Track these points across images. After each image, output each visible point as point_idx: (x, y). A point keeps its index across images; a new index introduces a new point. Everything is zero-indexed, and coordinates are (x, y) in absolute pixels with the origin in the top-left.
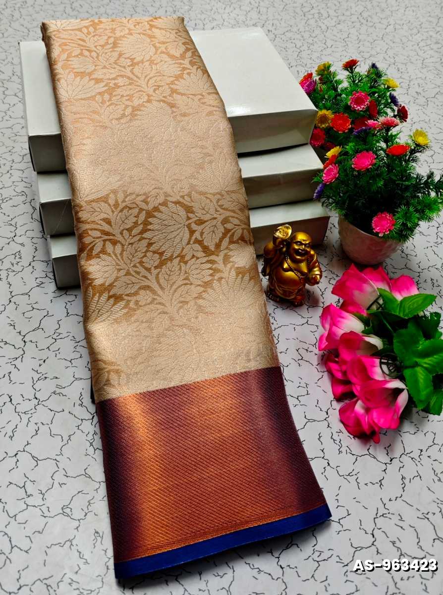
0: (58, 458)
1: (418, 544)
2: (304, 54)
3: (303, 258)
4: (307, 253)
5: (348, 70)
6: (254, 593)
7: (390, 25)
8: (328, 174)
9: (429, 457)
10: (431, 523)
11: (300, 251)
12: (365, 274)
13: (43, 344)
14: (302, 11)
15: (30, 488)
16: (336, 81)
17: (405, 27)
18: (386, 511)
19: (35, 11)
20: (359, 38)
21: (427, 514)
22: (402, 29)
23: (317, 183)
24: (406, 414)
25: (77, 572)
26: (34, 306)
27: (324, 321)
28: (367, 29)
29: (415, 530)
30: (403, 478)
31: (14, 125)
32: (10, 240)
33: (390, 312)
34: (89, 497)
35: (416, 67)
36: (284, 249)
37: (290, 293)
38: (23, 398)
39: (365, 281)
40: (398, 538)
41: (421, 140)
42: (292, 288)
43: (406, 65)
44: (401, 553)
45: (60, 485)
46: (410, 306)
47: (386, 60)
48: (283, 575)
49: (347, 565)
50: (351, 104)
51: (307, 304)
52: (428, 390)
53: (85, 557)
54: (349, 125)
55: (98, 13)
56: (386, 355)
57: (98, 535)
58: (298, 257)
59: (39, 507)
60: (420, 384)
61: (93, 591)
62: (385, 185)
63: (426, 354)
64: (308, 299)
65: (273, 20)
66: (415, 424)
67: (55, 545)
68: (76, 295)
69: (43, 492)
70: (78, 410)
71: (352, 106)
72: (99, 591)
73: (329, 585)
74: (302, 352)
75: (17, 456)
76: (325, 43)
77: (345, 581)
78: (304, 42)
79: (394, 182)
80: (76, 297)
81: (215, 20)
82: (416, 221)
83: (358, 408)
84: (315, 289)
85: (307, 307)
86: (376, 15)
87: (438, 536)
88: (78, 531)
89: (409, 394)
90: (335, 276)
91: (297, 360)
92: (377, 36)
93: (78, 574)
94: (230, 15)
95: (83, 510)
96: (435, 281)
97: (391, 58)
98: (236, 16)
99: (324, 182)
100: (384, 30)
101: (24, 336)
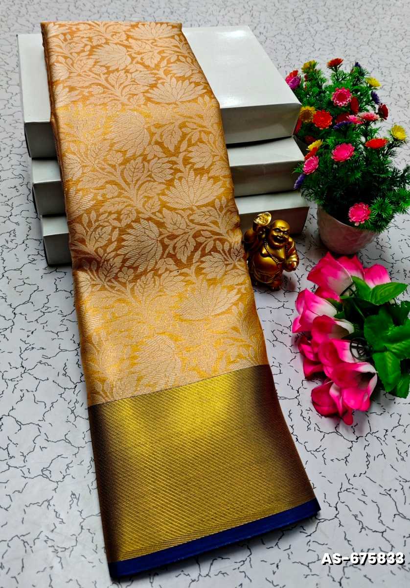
0: (40, 423)
1: (379, 519)
2: (292, 56)
3: (281, 245)
4: (286, 240)
5: (333, 69)
7: (376, 31)
8: (308, 165)
9: (393, 437)
10: (392, 499)
11: (279, 238)
12: (339, 262)
13: (33, 316)
14: (293, 16)
15: (12, 450)
16: (321, 79)
17: (390, 34)
18: (351, 487)
19: (41, 8)
20: (345, 43)
21: (390, 490)
22: (388, 36)
23: (298, 174)
24: (375, 397)
25: (53, 531)
26: (26, 281)
27: (299, 305)
28: (354, 34)
29: (377, 505)
30: (368, 456)
31: (15, 112)
32: (5, 219)
33: (363, 299)
34: (68, 461)
35: (399, 71)
36: (264, 236)
37: (268, 278)
38: (11, 366)
39: (340, 269)
40: (360, 512)
41: (399, 135)
42: (270, 273)
43: (389, 69)
44: (362, 527)
45: (41, 448)
46: (382, 293)
47: (371, 64)
49: (310, 535)
50: (333, 100)
51: (284, 289)
52: (396, 374)
53: (61, 517)
54: (330, 123)
56: (356, 339)
57: (75, 497)
58: (277, 244)
59: (20, 468)
60: (389, 369)
61: (68, 549)
62: (363, 177)
63: (395, 340)
64: (285, 285)
65: (265, 23)
66: (382, 405)
67: (33, 504)
68: (65, 273)
69: (25, 454)
70: (61, 380)
71: (335, 102)
72: (73, 549)
73: (292, 553)
74: (277, 333)
75: (2, 420)
76: (313, 47)
77: (307, 550)
78: (293, 44)
79: (371, 174)
80: (65, 274)
81: (210, 21)
82: (391, 212)
83: (333, 391)
84: (292, 275)
85: (284, 292)
86: (363, 22)
87: (399, 512)
88: (56, 492)
89: (378, 378)
90: (311, 264)
91: (272, 341)
92: (363, 41)
93: (54, 533)
94: (224, 17)
95: (61, 473)
96: (407, 272)
97: (376, 62)
98: (230, 18)
99: (304, 173)
100: (370, 36)
101: (15, 308)
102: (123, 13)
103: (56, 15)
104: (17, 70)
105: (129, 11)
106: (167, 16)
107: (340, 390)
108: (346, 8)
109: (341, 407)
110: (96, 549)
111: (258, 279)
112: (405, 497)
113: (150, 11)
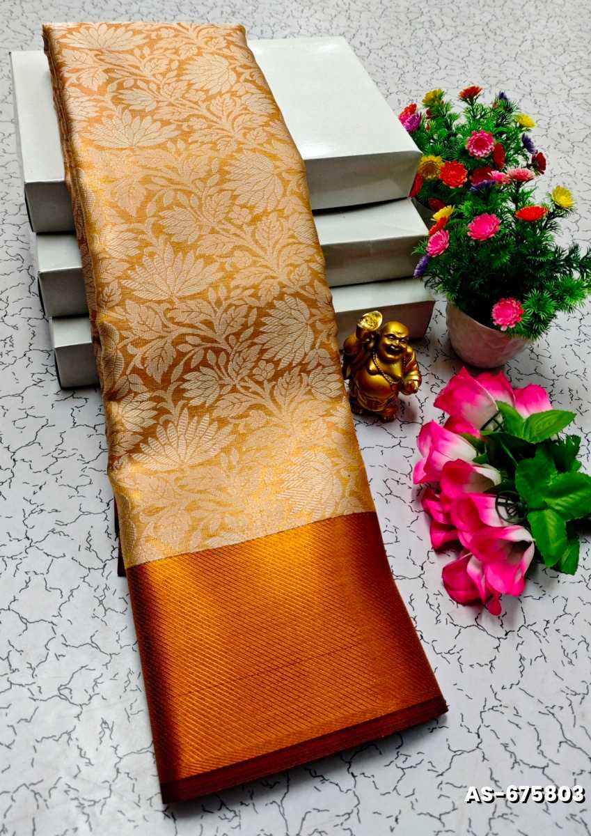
0: (55, 620)
1: (538, 748)
2: (408, 77)
3: (396, 357)
4: (402, 350)
5: (467, 101)
6: (314, 809)
7: (526, 40)
8: (435, 243)
9: (557, 630)
10: (557, 720)
11: (393, 347)
12: (479, 381)
13: (40, 464)
14: (408, 18)
15: (16, 660)
16: (450, 115)
17: (547, 44)
18: (498, 703)
20: (482, 57)
21: (552, 708)
22: (543, 46)
23: (420, 256)
24: (531, 573)
25: (76, 776)
26: (29, 412)
27: (422, 443)
28: (495, 45)
29: (535, 729)
30: (522, 658)
31: (9, 163)
33: (512, 435)
34: (95, 674)
35: (560, 99)
36: (372, 345)
37: (378, 404)
38: (10, 536)
39: (478, 391)
40: (512, 740)
41: (563, 201)
42: (379, 397)
43: (545, 96)
44: (515, 760)
45: (57, 657)
46: (539, 426)
47: (519, 88)
48: (355, 787)
49: (442, 775)
50: (468, 148)
51: (400, 419)
52: (559, 541)
53: (87, 756)
54: (464, 178)
56: (504, 492)
57: (106, 726)
58: (390, 356)
59: (27, 687)
60: (549, 533)
61: (98, 802)
62: (512, 261)
63: (558, 493)
64: (401, 413)
65: (367, 28)
66: (540, 585)
67: (48, 738)
68: (86, 399)
69: (33, 666)
70: (84, 556)
71: (471, 151)
72: (105, 802)
73: (417, 800)
74: (391, 483)
76: (437, 64)
77: (438, 796)
78: (408, 60)
79: (523, 256)
80: (87, 402)
81: (289, 26)
82: (551, 311)
83: (472, 568)
84: (412, 399)
85: (400, 423)
86: (507, 26)
87: (565, 739)
88: (79, 720)
89: (536, 547)
90: (439, 382)
91: (384, 495)
92: (508, 55)
93: (77, 779)
94: (309, 20)
95: (87, 692)
96: (574, 392)
97: (526, 86)
98: (317, 22)
99: (428, 254)
100: (518, 47)
101: (14, 453)
102: (163, 14)
104: (10, 98)
105: (172, 10)
106: (227, 18)
107: (483, 568)
108: (484, 6)
109: (484, 590)
110: (139, 802)
111: (363, 405)
112: (575, 717)
113: (202, 10)
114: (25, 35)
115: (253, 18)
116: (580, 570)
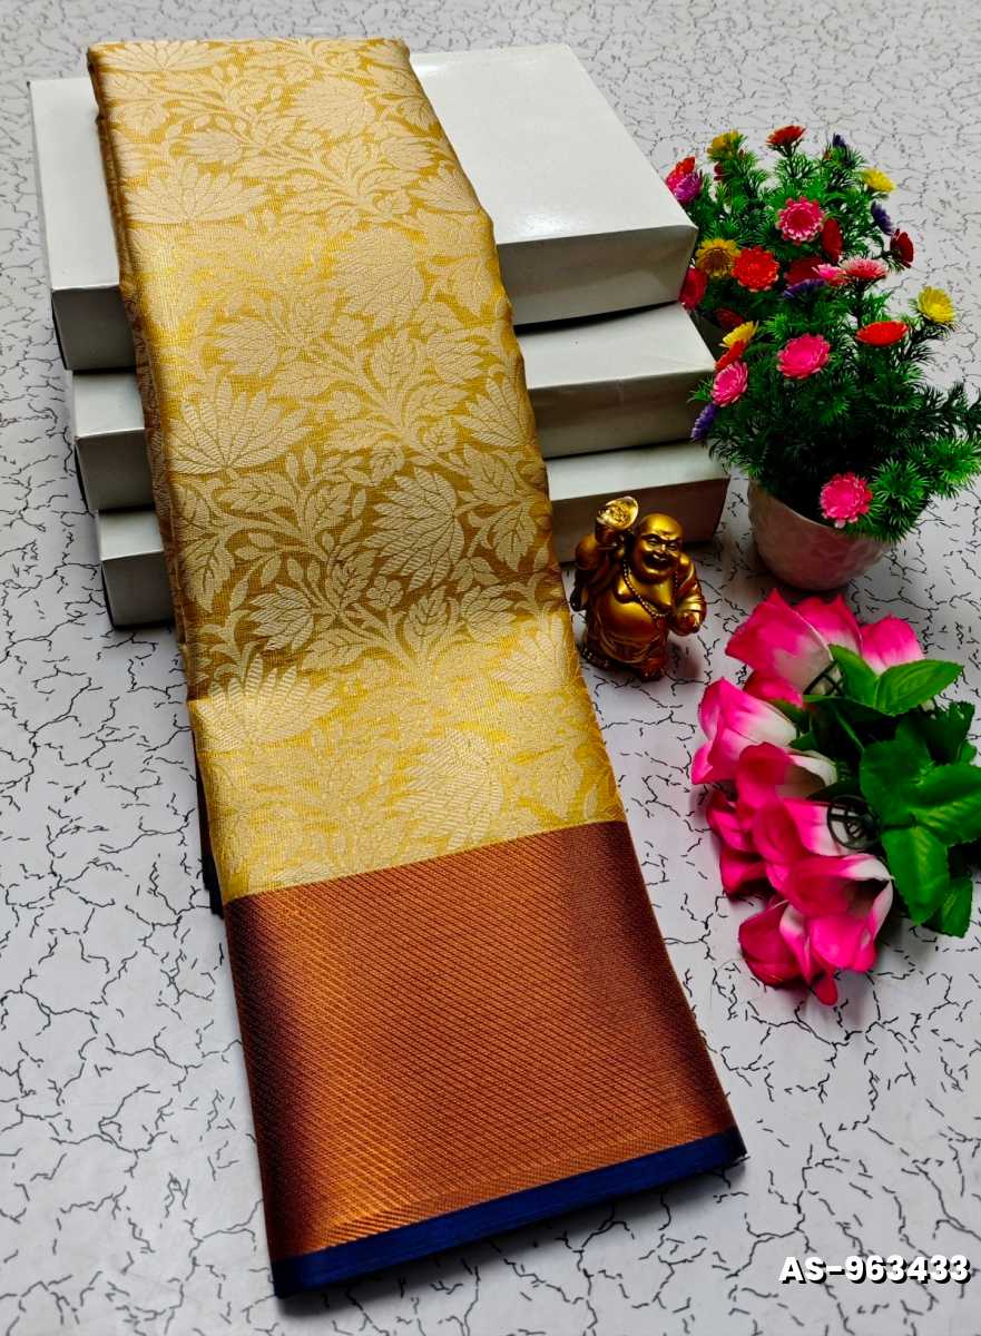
0: (96, 1010)
1: (900, 1231)
2: (690, 112)
3: (663, 573)
4: (672, 562)
5: (780, 150)
6: (521, 1330)
7: (887, 48)
8: (724, 383)
9: (934, 1031)
10: (933, 1183)
11: (656, 556)
12: (800, 613)
13: (76, 752)
14: (692, 15)
15: (30, 1074)
16: (753, 173)
17: (922, 53)
18: (832, 1154)
20: (815, 76)
21: (925, 1162)
22: (916, 57)
23: (702, 404)
24: (888, 935)
25: (125, 1270)
26: (61, 666)
27: (707, 718)
28: (836, 56)
29: (896, 1198)
30: (873, 1078)
31: (34, 261)
32: (13, 517)
33: (856, 702)
34: (161, 1100)
35: (944, 143)
36: (622, 552)
37: (633, 651)
38: (26, 871)
39: (802, 629)
40: (855, 1216)
41: (936, 311)
42: (637, 640)
43: (920, 140)
44: (861, 1251)
45: (99, 1070)
46: (902, 687)
47: (876, 127)
48: (589, 1294)
49: (736, 1275)
50: (781, 226)
51: (672, 675)
52: (938, 880)
53: (144, 1237)
54: (774, 276)
55: (234, 13)
56: (836, 797)
57: (177, 1187)
58: (652, 571)
59: (49, 1119)
60: (920, 867)
61: (161, 1314)
62: (852, 411)
63: (932, 799)
64: (674, 666)
65: (624, 33)
66: (906, 954)
67: (81, 1206)
68: (153, 644)
69: (60, 1085)
70: (145, 904)
71: (785, 232)
72: (173, 1313)
73: (693, 1318)
74: (655, 783)
75: (5, 1002)
76: (739, 88)
77: (730, 1310)
78: (691, 84)
79: (872, 404)
80: (154, 649)
81: (495, 31)
82: (920, 494)
83: (789, 925)
84: (692, 642)
85: (672, 683)
86: (857, 25)
87: (948, 1216)
88: (132, 1176)
89: (895, 891)
90: (737, 614)
91: (643, 802)
92: (857, 73)
93: (128, 1274)
94: (528, 21)
95: (146, 1129)
96: (965, 631)
97: (887, 122)
98: (541, 23)
99: (714, 402)
100: (874, 59)
101: (35, 733)
103: (132, 24)
106: (394, 21)
107: (805, 923)
109: (809, 964)
110: (229, 1314)
111: (610, 652)
112: (963, 1178)
114: (67, 54)
115: (437, 19)
116: (973, 930)
